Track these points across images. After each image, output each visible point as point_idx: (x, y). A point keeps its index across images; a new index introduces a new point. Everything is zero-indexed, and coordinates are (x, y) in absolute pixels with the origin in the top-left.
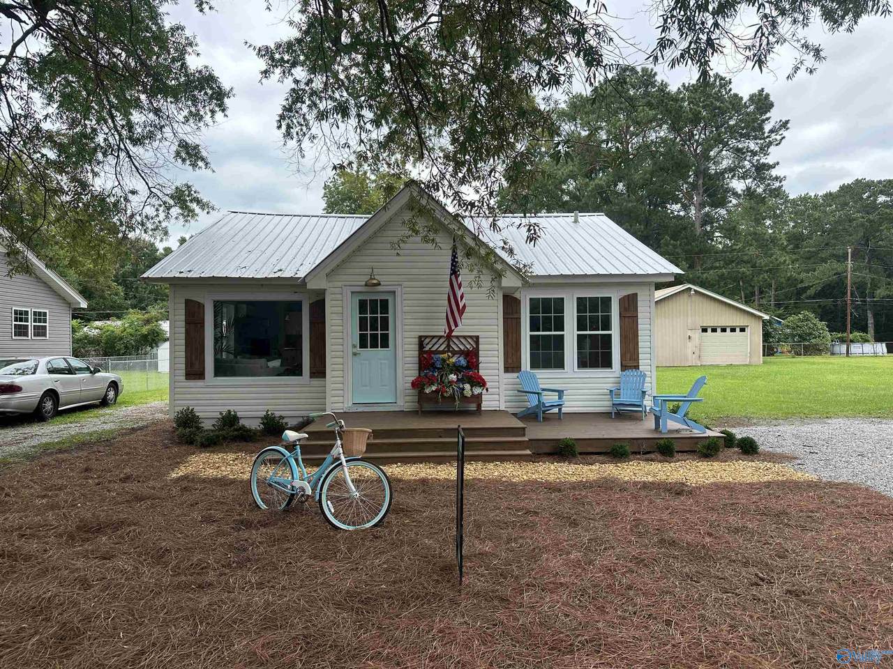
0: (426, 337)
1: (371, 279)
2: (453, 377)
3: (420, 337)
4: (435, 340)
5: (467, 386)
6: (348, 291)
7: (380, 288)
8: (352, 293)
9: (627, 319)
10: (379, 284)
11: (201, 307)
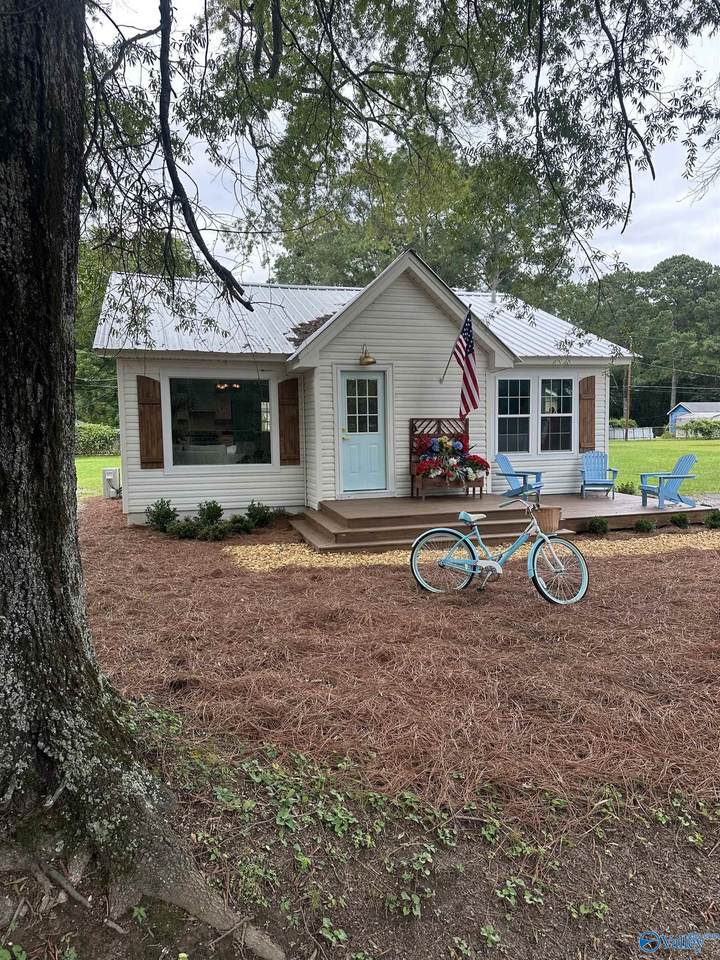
0: (418, 420)
1: (366, 357)
2: (453, 461)
3: (412, 420)
4: (426, 423)
5: (470, 470)
6: (337, 370)
7: (373, 367)
8: (342, 371)
9: (586, 402)
10: (374, 363)
11: (156, 385)
